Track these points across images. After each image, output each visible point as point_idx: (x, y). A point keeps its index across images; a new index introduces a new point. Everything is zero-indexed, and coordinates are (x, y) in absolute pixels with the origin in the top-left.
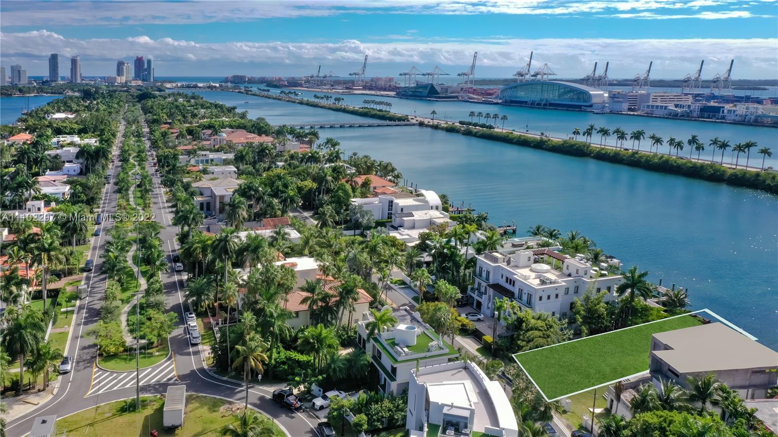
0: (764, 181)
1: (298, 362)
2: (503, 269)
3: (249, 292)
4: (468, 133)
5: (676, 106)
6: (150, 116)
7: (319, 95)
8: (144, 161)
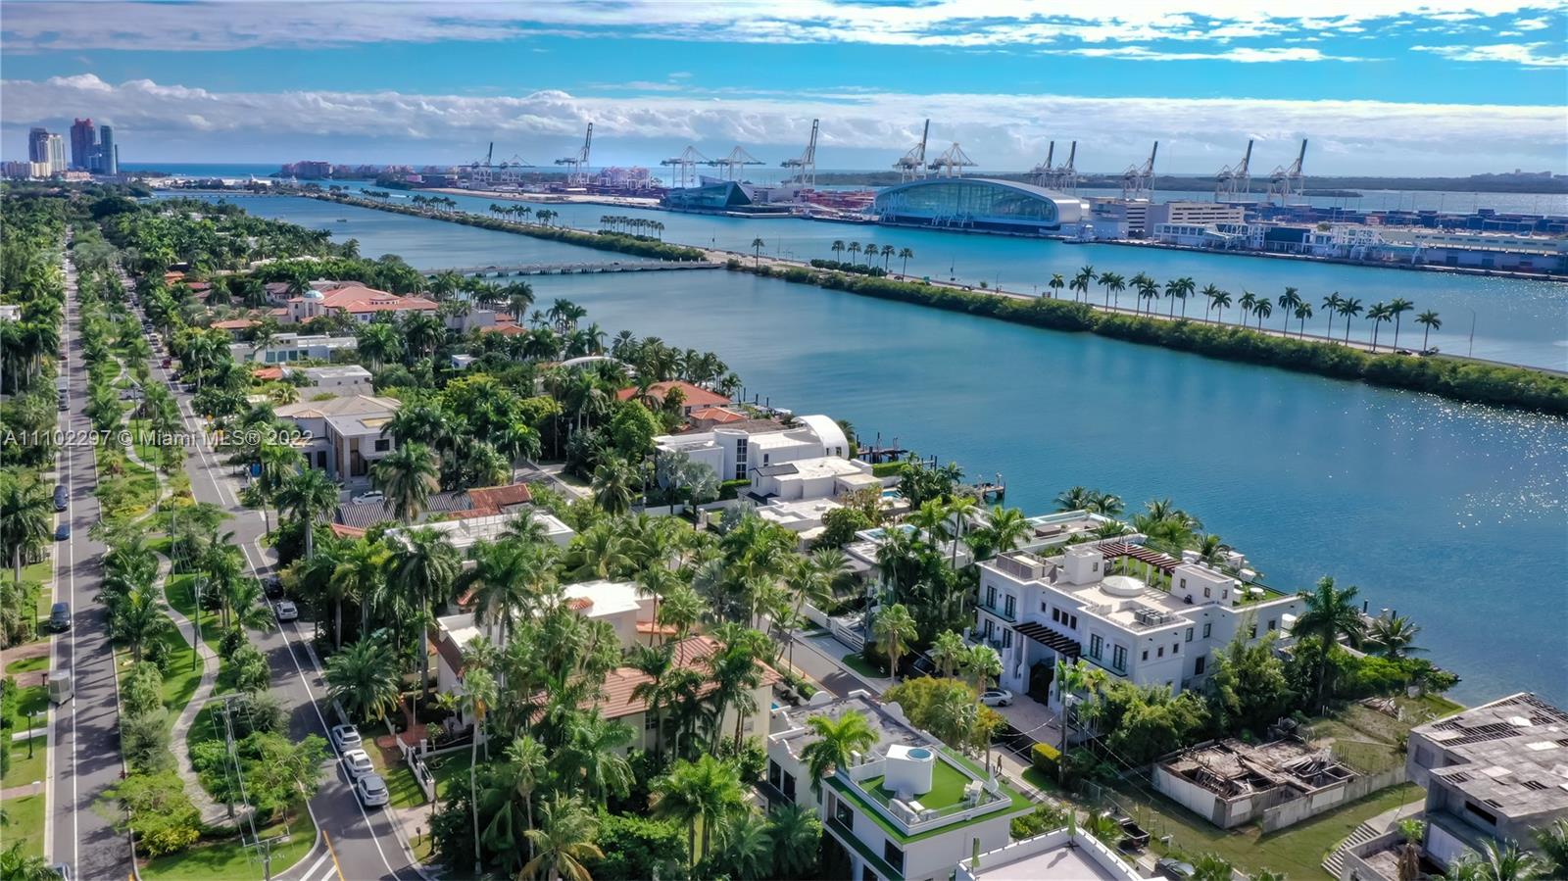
0: (1437, 377)
1: (648, 842)
2: (1045, 591)
3: (511, 685)
4: (834, 285)
5: (1221, 228)
6: (131, 252)
7: (499, 204)
8: (144, 356)
